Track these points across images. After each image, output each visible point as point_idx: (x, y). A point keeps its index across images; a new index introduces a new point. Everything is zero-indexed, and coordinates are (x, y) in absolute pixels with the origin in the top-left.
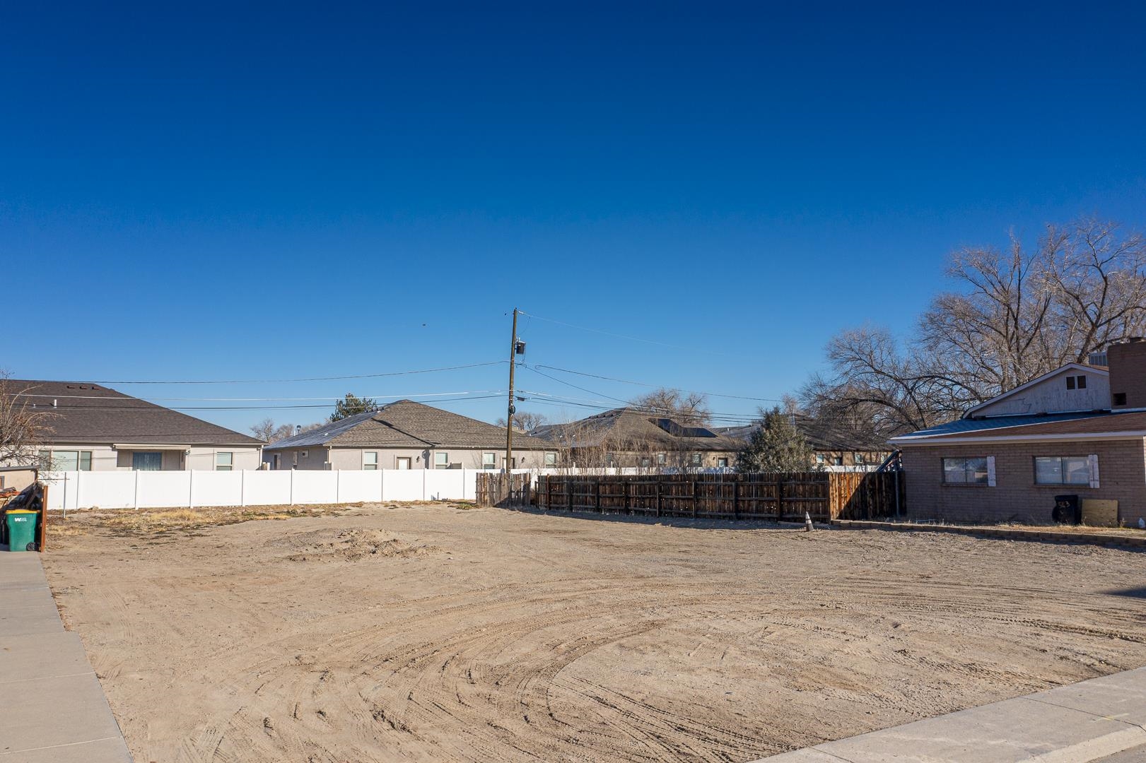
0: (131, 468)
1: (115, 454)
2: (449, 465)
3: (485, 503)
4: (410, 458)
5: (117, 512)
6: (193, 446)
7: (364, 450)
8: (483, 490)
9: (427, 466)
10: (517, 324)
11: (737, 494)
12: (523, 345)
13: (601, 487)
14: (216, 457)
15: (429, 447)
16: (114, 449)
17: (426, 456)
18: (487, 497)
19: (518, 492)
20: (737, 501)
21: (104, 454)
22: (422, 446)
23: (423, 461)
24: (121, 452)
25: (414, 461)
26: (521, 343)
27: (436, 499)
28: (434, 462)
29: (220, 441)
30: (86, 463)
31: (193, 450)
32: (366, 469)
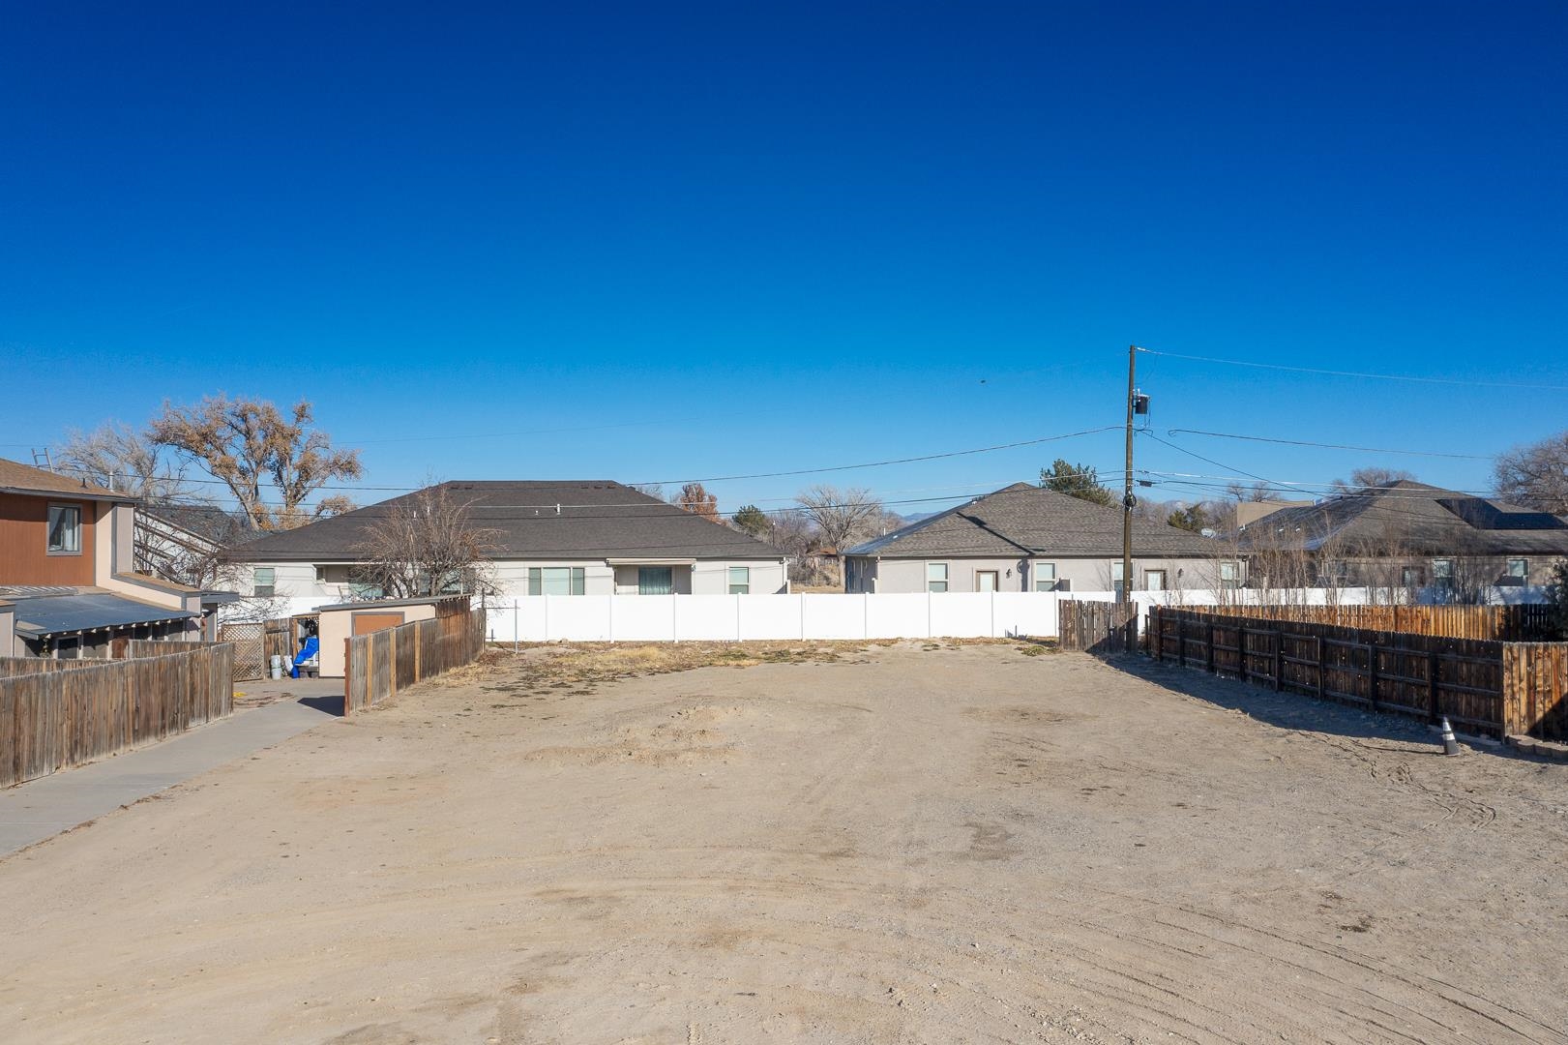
0: (637, 589)
1: (611, 571)
2: (1057, 581)
3: (1070, 645)
4: (997, 572)
5: (583, 647)
6: (698, 559)
7: (927, 562)
8: (1069, 626)
9: (1025, 588)
10: (1135, 368)
12: (1145, 400)
13: (1214, 632)
14: (727, 574)
15: (1027, 556)
16: (608, 565)
17: (1024, 569)
18: (1074, 637)
19: (1119, 630)
21: (598, 572)
22: (1014, 554)
23: (1017, 576)
24: (618, 569)
25: (1003, 576)
26: (1141, 398)
27: (1010, 635)
28: (1036, 579)
29: (733, 552)
30: (579, 585)
31: (699, 566)
32: (932, 589)
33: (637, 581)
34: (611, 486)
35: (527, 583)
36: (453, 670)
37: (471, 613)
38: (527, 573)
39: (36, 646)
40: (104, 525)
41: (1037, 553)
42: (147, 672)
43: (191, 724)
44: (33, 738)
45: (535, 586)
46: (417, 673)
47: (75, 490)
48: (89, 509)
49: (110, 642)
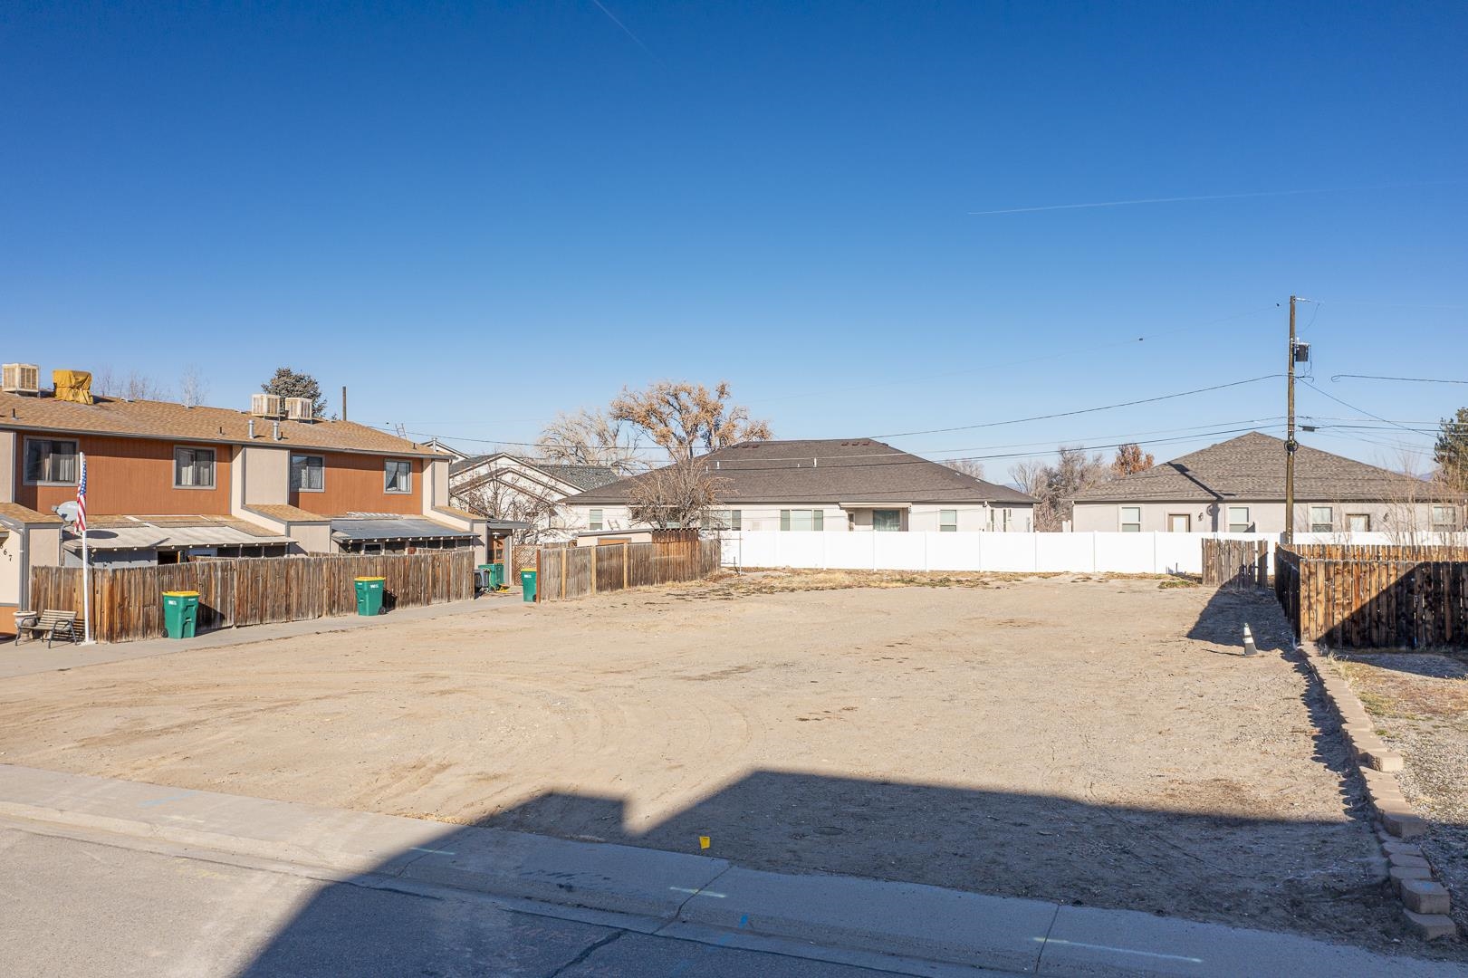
0: (871, 527)
1: (844, 513)
2: (1250, 524)
3: (1212, 581)
4: (1189, 516)
6: (913, 503)
7: (1121, 506)
8: (1207, 562)
9: (1215, 527)
10: (1295, 319)
12: (1304, 348)
14: (939, 514)
15: (1217, 500)
16: (841, 509)
17: (1214, 513)
18: (1214, 574)
19: (1250, 566)
21: (835, 515)
22: (1204, 498)
23: (1208, 519)
24: (850, 511)
25: (1194, 519)
26: (1300, 346)
27: (1171, 573)
28: (1229, 522)
29: (943, 497)
30: (819, 523)
31: (914, 509)
32: (1124, 531)
33: (871, 521)
34: (867, 443)
35: (779, 522)
36: (670, 583)
37: (700, 543)
38: (778, 514)
39: (344, 545)
40: (427, 473)
41: (1226, 498)
42: (393, 564)
43: (433, 601)
44: (299, 595)
45: (785, 523)
47: (406, 450)
48: (417, 463)
49: (406, 549)
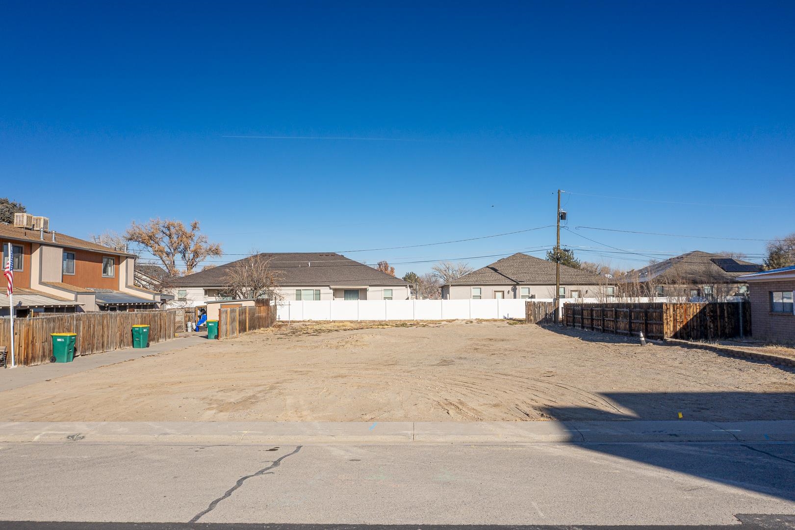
0: (344, 298)
1: (332, 291)
2: (530, 295)
3: (531, 321)
4: (503, 292)
5: (318, 323)
6: (370, 286)
7: (472, 287)
8: (530, 313)
9: (515, 297)
10: (560, 200)
11: (631, 316)
12: (565, 214)
13: (584, 311)
14: (383, 292)
15: (516, 284)
16: (330, 289)
17: (514, 290)
18: (532, 318)
19: (550, 314)
20: (630, 323)
21: (326, 292)
22: (511, 283)
23: (512, 293)
24: (335, 290)
25: (506, 293)
26: (563, 213)
27: (505, 318)
28: (521, 295)
29: (385, 282)
30: (318, 296)
31: (370, 289)
32: (473, 299)
33: (343, 295)
34: (333, 255)
35: (295, 296)
36: (262, 329)
37: (270, 306)
38: (295, 292)
39: (102, 308)
40: (123, 266)
41: (520, 283)
43: (160, 340)
45: (299, 297)
46: (247, 328)
47: (112, 252)
48: (117, 259)
49: (127, 310)
